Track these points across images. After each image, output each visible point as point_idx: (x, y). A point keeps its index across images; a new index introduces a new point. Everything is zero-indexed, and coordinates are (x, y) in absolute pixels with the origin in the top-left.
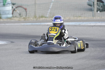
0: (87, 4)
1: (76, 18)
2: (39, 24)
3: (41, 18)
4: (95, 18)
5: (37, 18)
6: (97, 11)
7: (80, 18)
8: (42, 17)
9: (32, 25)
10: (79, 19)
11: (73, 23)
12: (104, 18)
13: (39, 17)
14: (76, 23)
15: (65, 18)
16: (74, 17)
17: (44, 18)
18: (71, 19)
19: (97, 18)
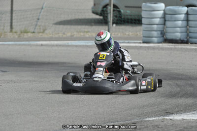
0: (91, 11)
1: (82, 34)
2: (27, 43)
3: (25, 34)
4: (114, 34)
5: (18, 34)
6: (113, 23)
7: (89, 34)
8: (26, 32)
9: (16, 45)
10: (87, 36)
11: (80, 41)
12: (129, 35)
13: (21, 32)
14: (87, 43)
15: (64, 34)
16: (77, 32)
17: (30, 35)
18: (75, 36)
19: (118, 34)
